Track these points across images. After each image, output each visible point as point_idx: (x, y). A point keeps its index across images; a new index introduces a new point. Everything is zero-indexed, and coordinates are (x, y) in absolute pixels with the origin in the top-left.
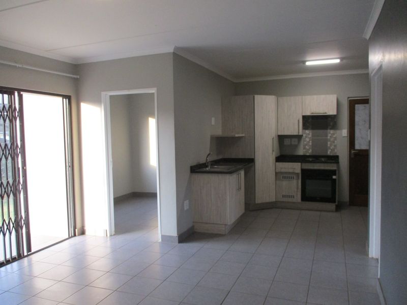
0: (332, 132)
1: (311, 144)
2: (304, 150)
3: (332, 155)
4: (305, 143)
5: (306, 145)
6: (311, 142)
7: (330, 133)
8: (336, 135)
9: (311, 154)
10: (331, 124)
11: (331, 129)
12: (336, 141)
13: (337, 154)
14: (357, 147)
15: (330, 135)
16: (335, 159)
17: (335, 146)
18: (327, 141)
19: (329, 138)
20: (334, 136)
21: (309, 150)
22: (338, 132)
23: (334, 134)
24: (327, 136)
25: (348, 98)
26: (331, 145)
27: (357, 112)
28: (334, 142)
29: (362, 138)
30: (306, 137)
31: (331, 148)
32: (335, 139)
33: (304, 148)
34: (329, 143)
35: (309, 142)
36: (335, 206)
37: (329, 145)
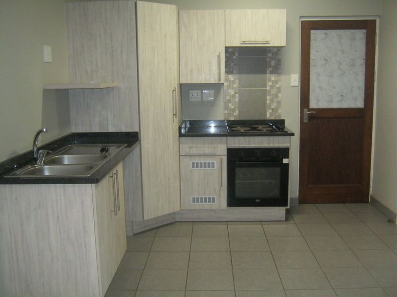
0: (273, 77)
1: (237, 100)
2: (226, 112)
3: (273, 118)
4: (228, 98)
5: (229, 101)
6: (237, 95)
7: (270, 80)
8: (280, 83)
9: (237, 119)
10: (273, 63)
11: (271, 73)
12: (280, 95)
13: (282, 118)
14: (313, 104)
15: (270, 83)
16: (278, 127)
17: (279, 103)
18: (265, 93)
19: (268, 88)
20: (277, 86)
21: (234, 110)
22: (283, 77)
23: (276, 82)
24: (265, 86)
25: (301, 17)
26: (272, 101)
27: (313, 44)
28: (277, 96)
29: (320, 88)
30: (229, 87)
31: (273, 107)
32: (279, 89)
33: (226, 108)
34: (268, 98)
35: (234, 96)
37: (268, 102)
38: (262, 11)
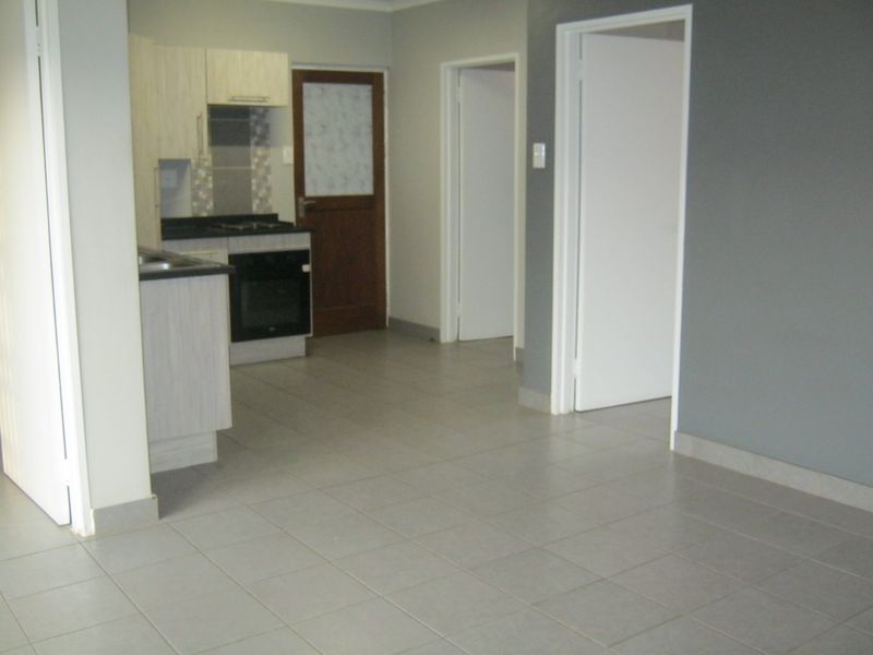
0: (260, 151)
1: (210, 185)
2: (195, 204)
3: (261, 212)
4: (197, 182)
5: (199, 187)
6: (210, 178)
7: (256, 155)
8: (269, 160)
9: (212, 214)
10: (259, 130)
11: (257, 144)
12: (269, 177)
13: (274, 211)
14: (310, 191)
15: (256, 160)
16: (269, 223)
17: (269, 189)
18: (248, 174)
19: (253, 167)
20: (266, 163)
21: (207, 202)
22: (272, 151)
23: (264, 158)
24: (248, 162)
25: (294, 63)
26: (259, 186)
27: (306, 102)
28: (265, 179)
29: (319, 168)
30: (199, 165)
31: (261, 195)
32: (268, 169)
33: (195, 198)
34: (254, 181)
35: (206, 180)
36: (303, 343)
37: (254, 188)
38: (257, 55)
